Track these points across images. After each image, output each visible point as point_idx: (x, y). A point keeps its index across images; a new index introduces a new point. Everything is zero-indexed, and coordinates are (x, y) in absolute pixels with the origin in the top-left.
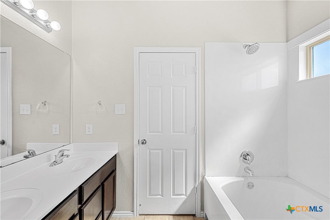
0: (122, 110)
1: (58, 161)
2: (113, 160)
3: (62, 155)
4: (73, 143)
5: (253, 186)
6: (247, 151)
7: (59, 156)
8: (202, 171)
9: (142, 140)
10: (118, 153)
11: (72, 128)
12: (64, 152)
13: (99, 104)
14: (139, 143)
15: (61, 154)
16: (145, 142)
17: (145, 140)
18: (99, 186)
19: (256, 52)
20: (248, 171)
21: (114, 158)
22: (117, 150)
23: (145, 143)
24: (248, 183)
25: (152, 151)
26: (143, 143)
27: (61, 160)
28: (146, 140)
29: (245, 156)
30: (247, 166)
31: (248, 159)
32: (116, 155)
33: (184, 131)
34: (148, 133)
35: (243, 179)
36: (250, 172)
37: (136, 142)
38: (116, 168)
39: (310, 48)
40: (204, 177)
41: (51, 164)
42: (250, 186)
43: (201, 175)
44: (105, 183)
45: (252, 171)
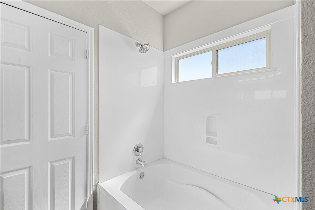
5: (144, 175)
6: (138, 144)
8: (94, 179)
19: (146, 52)
20: (140, 162)
24: (140, 174)
29: (137, 149)
30: (138, 158)
31: (139, 151)
33: (70, 132)
35: (136, 171)
36: (142, 163)
39: (178, 60)
40: (97, 185)
42: (142, 176)
43: (93, 185)
45: (143, 162)
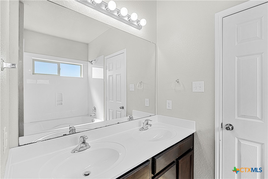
0: (200, 87)
1: (145, 128)
2: (189, 139)
3: (147, 124)
4: (157, 115)
7: (145, 124)
9: (227, 125)
10: (196, 132)
11: (157, 103)
12: (148, 122)
13: (177, 82)
14: (222, 127)
15: (146, 122)
16: (231, 127)
17: (231, 125)
18: (173, 162)
21: (191, 137)
22: (195, 129)
23: (231, 129)
25: (242, 142)
26: (227, 129)
27: (147, 127)
28: (233, 126)
32: (193, 134)
34: (236, 117)
37: (218, 125)
38: (193, 148)
41: (140, 129)
44: (180, 161)
